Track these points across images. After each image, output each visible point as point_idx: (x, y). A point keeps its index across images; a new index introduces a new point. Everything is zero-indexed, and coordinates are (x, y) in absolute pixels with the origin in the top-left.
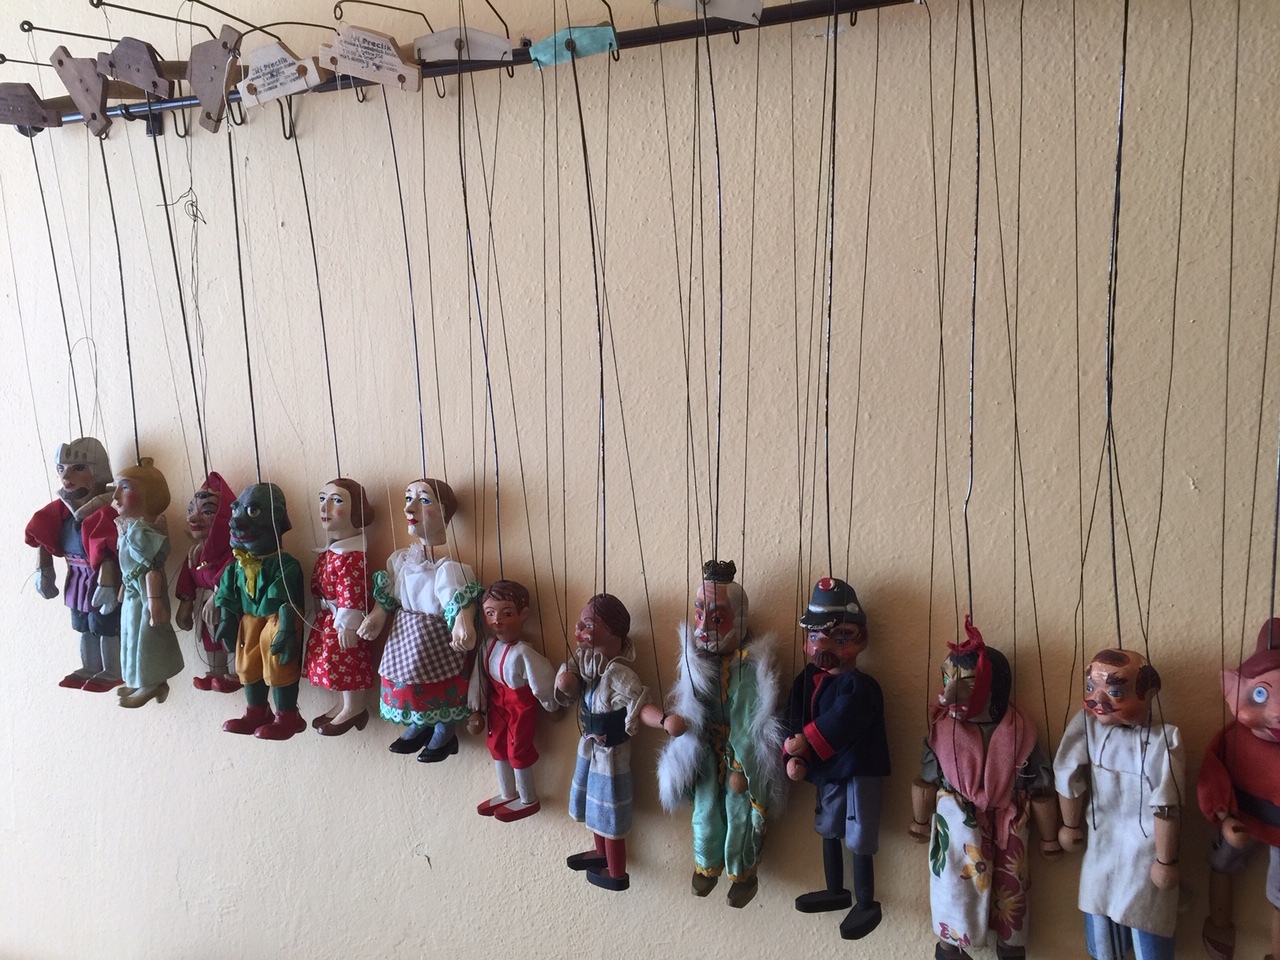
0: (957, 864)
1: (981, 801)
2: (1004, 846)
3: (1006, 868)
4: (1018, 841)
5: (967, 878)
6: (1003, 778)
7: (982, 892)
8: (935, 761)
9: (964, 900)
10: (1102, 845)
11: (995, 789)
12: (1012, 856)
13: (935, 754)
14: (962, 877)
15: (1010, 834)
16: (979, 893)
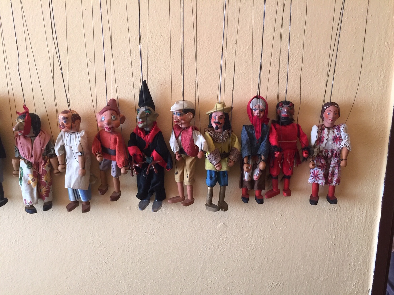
0: (26, 181)
1: (32, 160)
2: (41, 173)
3: (42, 179)
4: (46, 171)
5: (29, 184)
6: (39, 152)
7: (34, 187)
8: (18, 151)
9: (29, 190)
10: (69, 168)
11: (36, 156)
12: (44, 176)
13: (18, 149)
14: (28, 184)
15: (43, 169)
16: (34, 188)
